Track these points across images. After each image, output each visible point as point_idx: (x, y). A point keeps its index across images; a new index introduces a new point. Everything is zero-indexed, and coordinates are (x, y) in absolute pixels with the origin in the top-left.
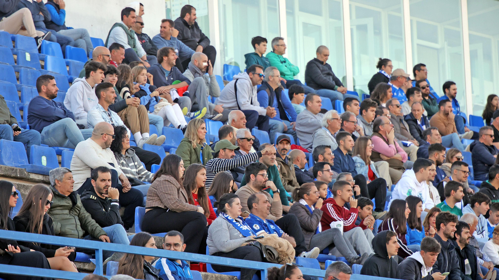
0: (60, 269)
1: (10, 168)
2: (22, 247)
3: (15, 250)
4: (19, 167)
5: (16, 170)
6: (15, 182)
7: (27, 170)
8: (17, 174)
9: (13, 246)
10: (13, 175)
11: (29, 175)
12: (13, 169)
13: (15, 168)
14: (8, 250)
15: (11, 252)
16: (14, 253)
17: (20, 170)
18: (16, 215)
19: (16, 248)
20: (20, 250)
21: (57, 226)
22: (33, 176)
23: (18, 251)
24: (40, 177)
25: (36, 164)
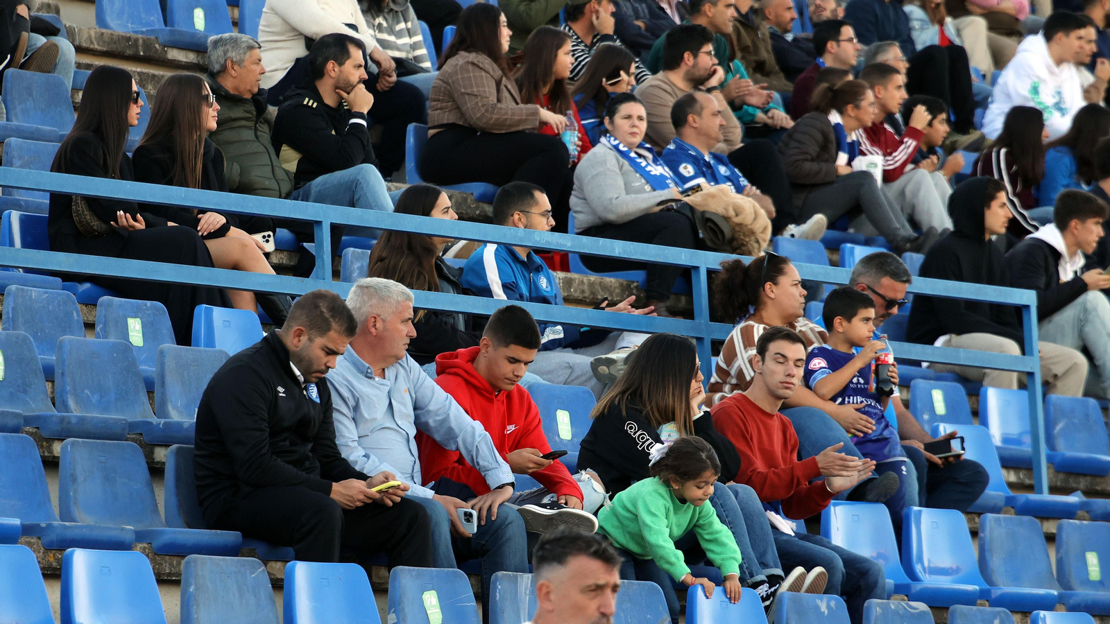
0: (236, 267)
1: (123, 37)
2: (149, 215)
3: (131, 221)
4: (142, 32)
5: (136, 40)
6: (134, 69)
7: (161, 39)
8: (137, 49)
9: (128, 215)
10: (129, 52)
11: (166, 52)
12: (129, 39)
13: (134, 36)
14: (117, 223)
15: (124, 228)
16: (131, 229)
17: (144, 41)
18: (137, 145)
19: (135, 220)
20: (144, 223)
21: (232, 170)
22: (175, 54)
23: (140, 225)
24: (190, 57)
25: (181, 26)
